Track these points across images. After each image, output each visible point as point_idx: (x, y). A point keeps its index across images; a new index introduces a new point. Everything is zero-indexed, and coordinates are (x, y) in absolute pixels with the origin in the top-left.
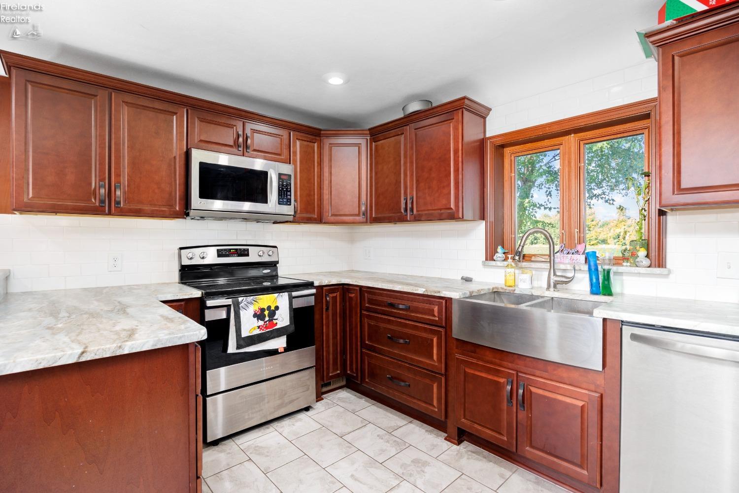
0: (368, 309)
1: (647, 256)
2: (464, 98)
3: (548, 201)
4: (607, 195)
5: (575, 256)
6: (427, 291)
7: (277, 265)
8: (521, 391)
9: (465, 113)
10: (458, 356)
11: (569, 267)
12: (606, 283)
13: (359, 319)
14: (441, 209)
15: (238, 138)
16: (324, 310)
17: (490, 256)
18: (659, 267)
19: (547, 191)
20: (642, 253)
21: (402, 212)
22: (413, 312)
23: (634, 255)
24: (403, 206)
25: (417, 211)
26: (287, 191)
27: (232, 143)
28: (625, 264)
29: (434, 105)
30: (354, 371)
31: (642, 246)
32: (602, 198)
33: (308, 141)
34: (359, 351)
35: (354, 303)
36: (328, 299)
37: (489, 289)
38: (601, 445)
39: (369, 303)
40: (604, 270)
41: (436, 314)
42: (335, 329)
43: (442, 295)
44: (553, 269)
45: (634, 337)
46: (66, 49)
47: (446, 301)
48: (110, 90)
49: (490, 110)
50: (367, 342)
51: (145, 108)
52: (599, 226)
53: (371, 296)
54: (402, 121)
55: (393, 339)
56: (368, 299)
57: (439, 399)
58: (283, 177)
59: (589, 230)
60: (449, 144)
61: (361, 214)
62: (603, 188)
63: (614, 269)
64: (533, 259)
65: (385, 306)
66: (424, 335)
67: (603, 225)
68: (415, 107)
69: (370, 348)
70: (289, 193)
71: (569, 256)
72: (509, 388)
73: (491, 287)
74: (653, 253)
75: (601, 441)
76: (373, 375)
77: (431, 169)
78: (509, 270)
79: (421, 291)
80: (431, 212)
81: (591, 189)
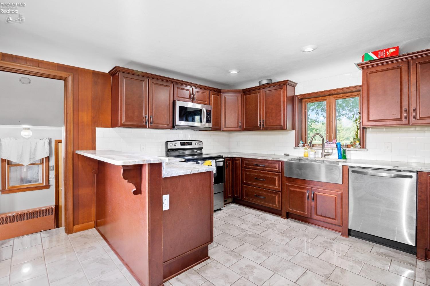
0: (245, 168)
1: (360, 144)
2: (287, 80)
3: (317, 117)
4: (348, 115)
5: (332, 145)
6: (273, 158)
7: (202, 149)
8: (312, 195)
9: (288, 86)
10: (286, 184)
11: (330, 149)
12: (344, 154)
13: (240, 172)
14: (277, 125)
15: (191, 95)
16: (226, 168)
17: (297, 145)
18: (364, 148)
19: (316, 112)
20: (358, 143)
21: (258, 126)
22: (267, 167)
23: (355, 144)
24: (259, 124)
25: (266, 126)
26: (209, 117)
27: (188, 97)
28: (351, 147)
29: (273, 82)
30: (238, 194)
31: (358, 140)
32: (345, 116)
33: (215, 95)
34: (241, 186)
35: (238, 165)
36: (227, 163)
37: (298, 158)
38: (342, 210)
39: (246, 165)
40: (343, 150)
41: (277, 168)
42: (229, 176)
43: (280, 160)
44: (324, 150)
45: (353, 171)
46: (132, 63)
47: (281, 162)
48: (148, 78)
49: (297, 84)
50: (245, 181)
51: (160, 85)
52: (345, 130)
53: (246, 162)
54: (258, 87)
55: (257, 179)
56: (245, 163)
57: (279, 202)
58: (208, 111)
59: (339, 133)
60: (281, 98)
61: (239, 126)
62: (346, 111)
63: (347, 149)
64: (315, 146)
65: (254, 166)
66: (272, 177)
67: (347, 130)
68: (265, 82)
69: (246, 184)
70: (210, 118)
71: (330, 144)
72: (308, 194)
73: (298, 157)
74: (362, 143)
75: (342, 209)
76: (247, 195)
77: (272, 109)
78: (305, 150)
79: (270, 159)
80: (272, 126)
81: (340, 111)
